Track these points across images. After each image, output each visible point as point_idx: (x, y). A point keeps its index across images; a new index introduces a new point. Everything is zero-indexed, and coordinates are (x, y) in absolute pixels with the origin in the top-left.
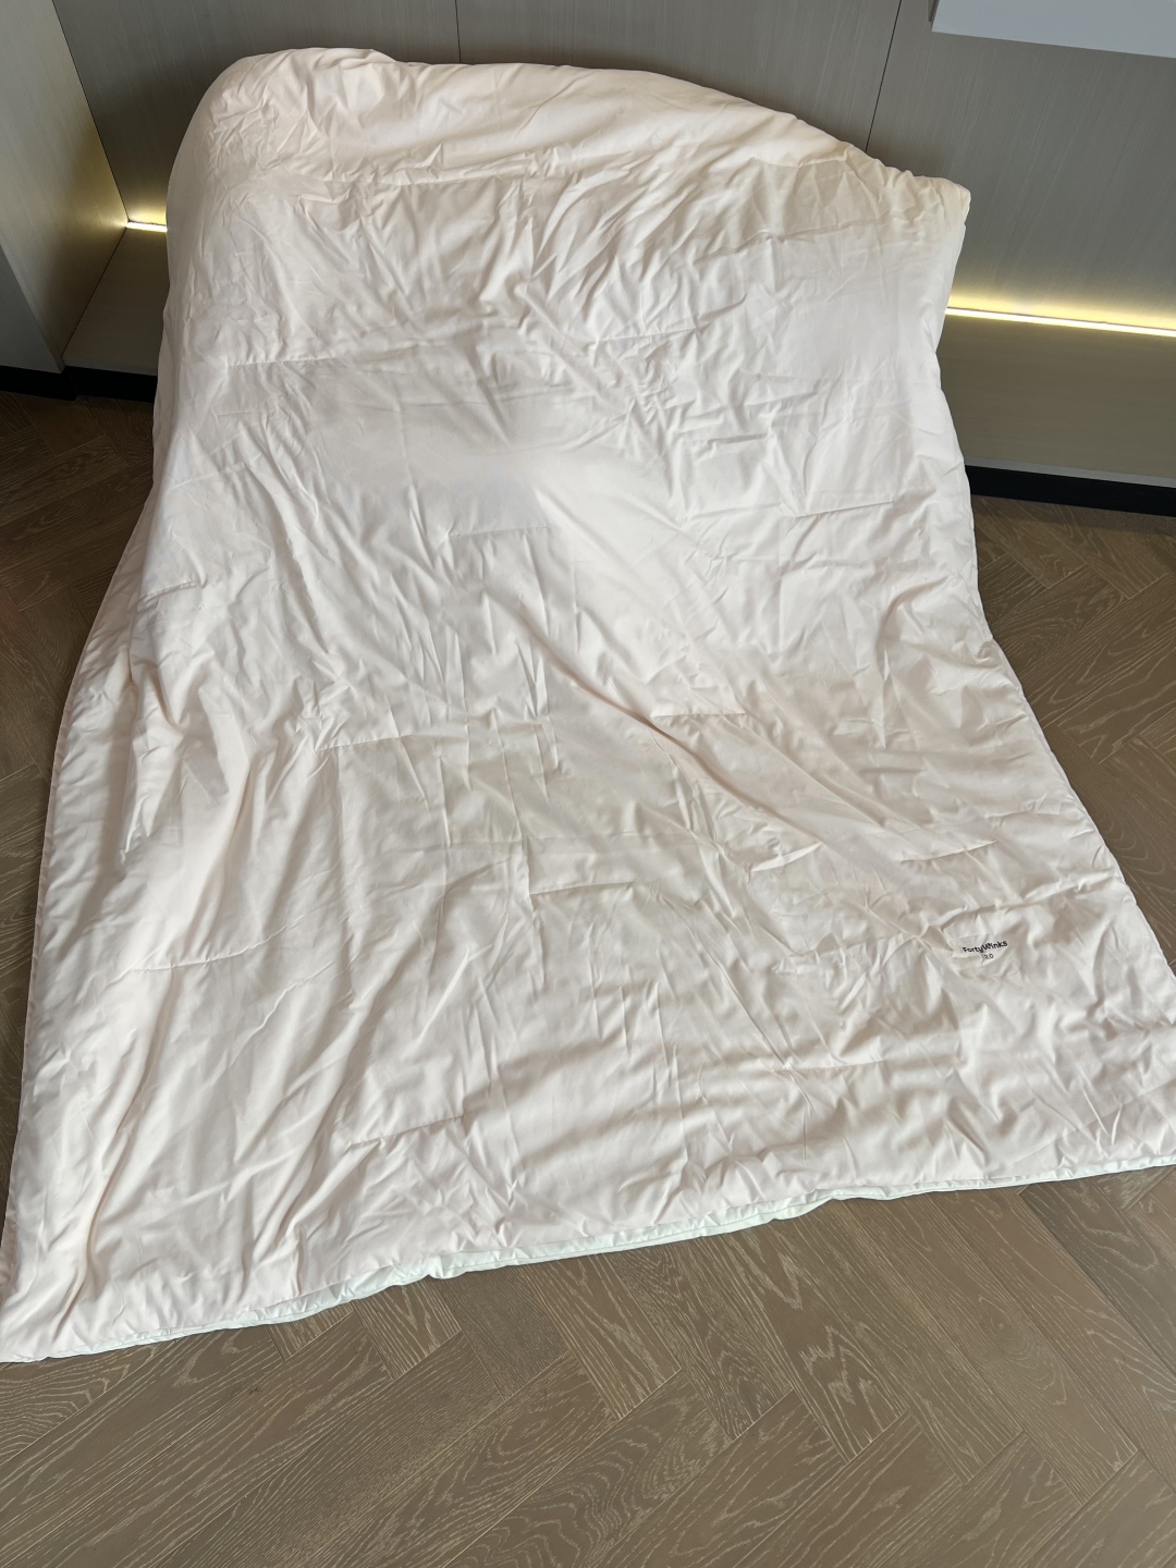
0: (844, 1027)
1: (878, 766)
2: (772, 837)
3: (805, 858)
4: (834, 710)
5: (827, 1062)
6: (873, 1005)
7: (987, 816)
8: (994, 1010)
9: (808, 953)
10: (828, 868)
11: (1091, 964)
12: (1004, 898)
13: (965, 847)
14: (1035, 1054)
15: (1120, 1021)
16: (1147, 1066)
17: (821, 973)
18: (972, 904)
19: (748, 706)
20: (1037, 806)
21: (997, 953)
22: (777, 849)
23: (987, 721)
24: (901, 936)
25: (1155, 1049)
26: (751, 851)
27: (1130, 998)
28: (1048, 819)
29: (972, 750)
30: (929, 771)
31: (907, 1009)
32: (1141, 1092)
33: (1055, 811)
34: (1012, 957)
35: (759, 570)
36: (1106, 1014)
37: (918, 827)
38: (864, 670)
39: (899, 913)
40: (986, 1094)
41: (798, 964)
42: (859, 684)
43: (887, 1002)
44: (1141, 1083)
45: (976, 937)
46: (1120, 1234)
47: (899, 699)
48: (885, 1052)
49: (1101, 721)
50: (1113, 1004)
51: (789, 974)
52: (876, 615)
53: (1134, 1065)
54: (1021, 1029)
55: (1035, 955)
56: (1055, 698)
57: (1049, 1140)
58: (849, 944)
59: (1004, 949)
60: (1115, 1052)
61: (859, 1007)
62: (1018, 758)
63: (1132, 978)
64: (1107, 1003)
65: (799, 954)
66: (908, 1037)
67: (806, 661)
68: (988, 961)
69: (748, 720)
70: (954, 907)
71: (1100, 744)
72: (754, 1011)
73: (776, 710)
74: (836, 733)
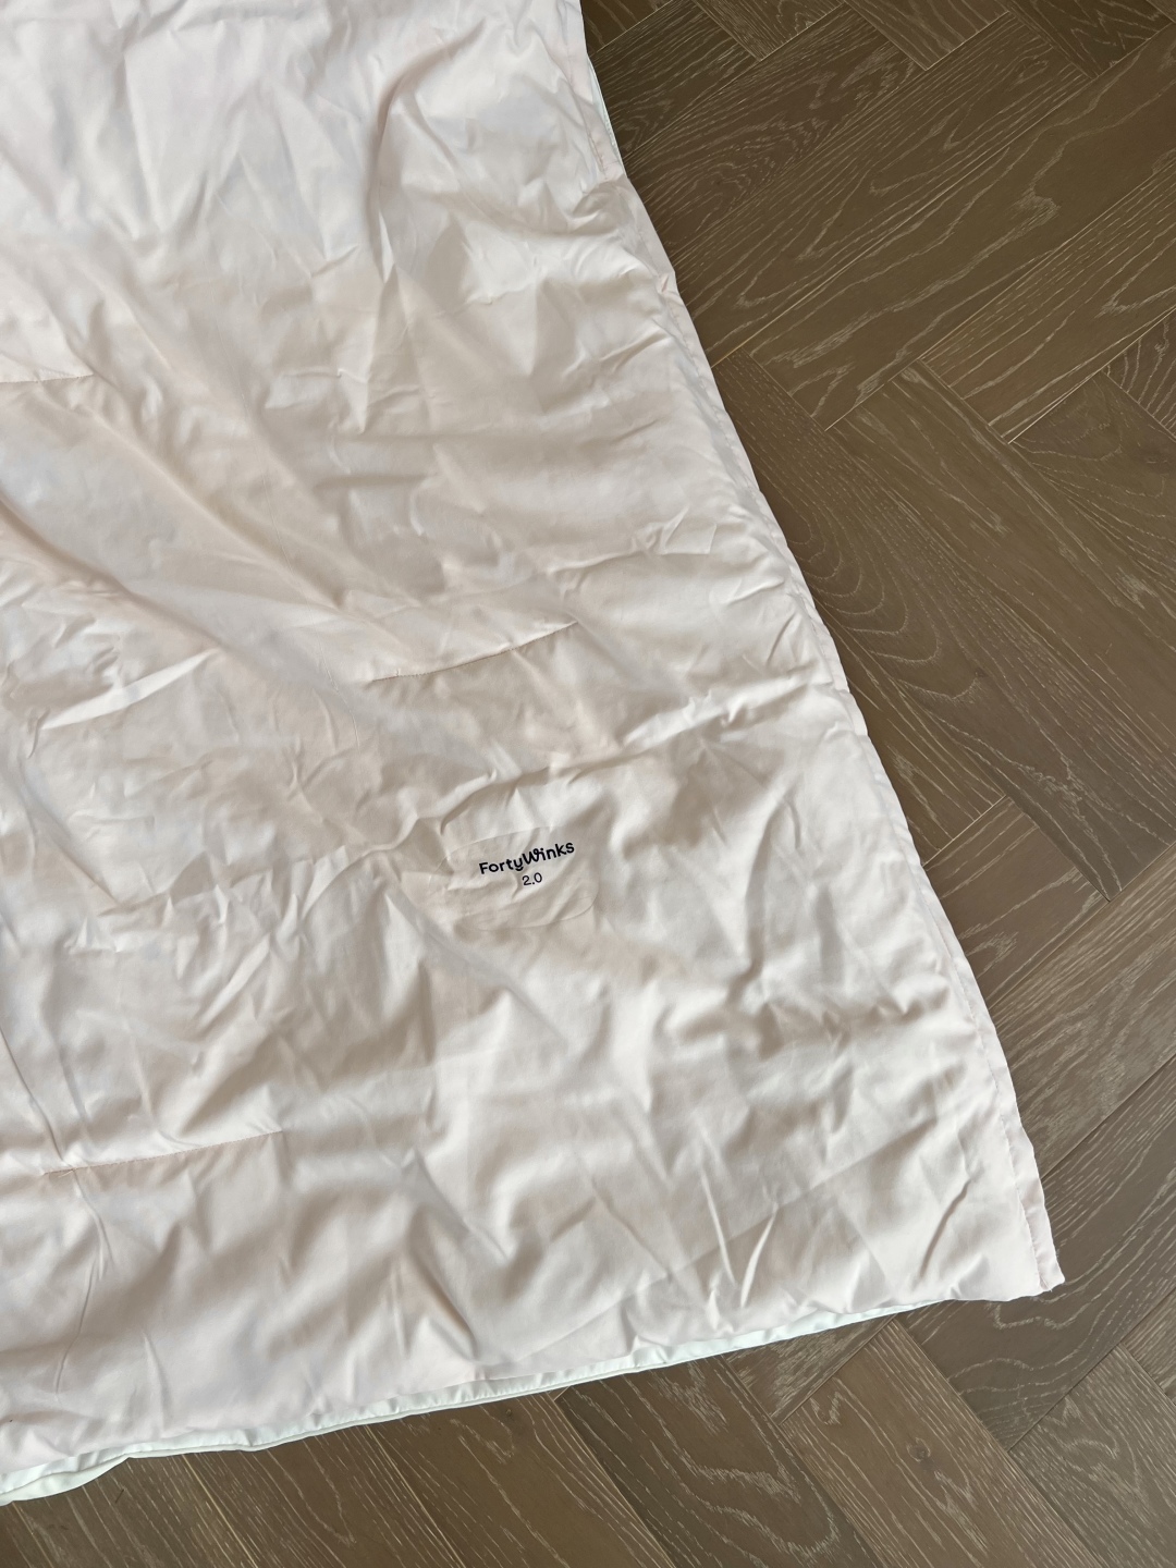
0: (198, 1067)
1: (348, 471)
2: (103, 646)
3: (173, 689)
4: (264, 355)
5: (156, 1144)
6: (278, 1007)
7: (552, 569)
8: (523, 1004)
9: (148, 902)
10: (221, 706)
11: (741, 886)
12: (577, 748)
13: (511, 640)
14: (605, 1095)
15: (794, 1011)
16: (841, 1114)
17: (167, 946)
18: (506, 766)
19: (92, 357)
20: (664, 538)
21: (549, 869)
22: (111, 673)
23: (582, 356)
24: (342, 851)
25: (859, 1075)
26: (60, 680)
27: (818, 958)
28: (683, 566)
29: (548, 423)
30: (448, 477)
31: (344, 1012)
32: (821, 1175)
33: (700, 546)
34: (582, 877)
35: (73, 41)
36: (767, 995)
37: (415, 603)
38: (339, 262)
39: (359, 794)
40: (483, 1201)
41: (118, 930)
42: (323, 292)
43: (308, 998)
44: (823, 1153)
45: (512, 837)
46: (762, 1476)
47: (410, 322)
48: (283, 1114)
49: (841, 337)
50: (783, 974)
51: (98, 953)
52: (355, 134)
53: (813, 1111)
54: (579, 1042)
55: (623, 872)
56: (749, 297)
57: (607, 1301)
58: (238, 875)
59: (566, 859)
60: (777, 1082)
61: (246, 1013)
62: (637, 431)
63: (825, 911)
64: (769, 972)
65: (129, 907)
66: (324, 1084)
67: (214, 251)
68: (528, 891)
69: (92, 393)
70: (472, 776)
71: (834, 384)
72: (19, 1040)
73: (149, 364)
74: (270, 404)
